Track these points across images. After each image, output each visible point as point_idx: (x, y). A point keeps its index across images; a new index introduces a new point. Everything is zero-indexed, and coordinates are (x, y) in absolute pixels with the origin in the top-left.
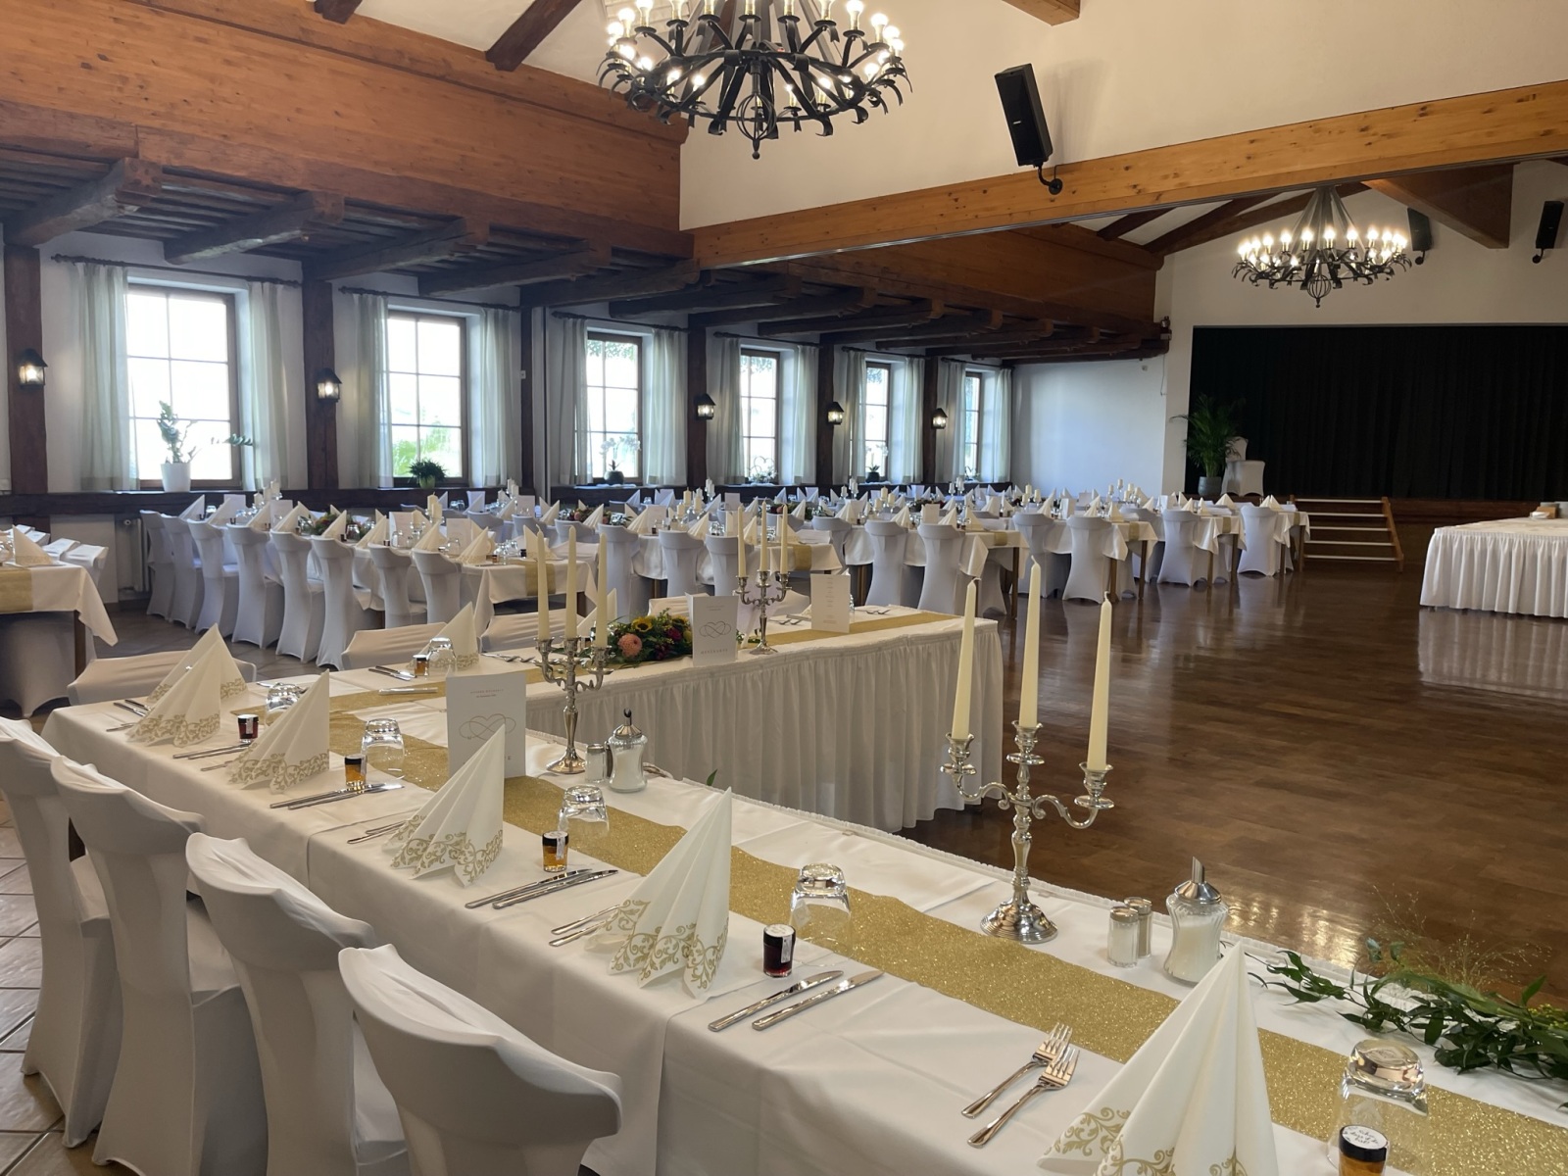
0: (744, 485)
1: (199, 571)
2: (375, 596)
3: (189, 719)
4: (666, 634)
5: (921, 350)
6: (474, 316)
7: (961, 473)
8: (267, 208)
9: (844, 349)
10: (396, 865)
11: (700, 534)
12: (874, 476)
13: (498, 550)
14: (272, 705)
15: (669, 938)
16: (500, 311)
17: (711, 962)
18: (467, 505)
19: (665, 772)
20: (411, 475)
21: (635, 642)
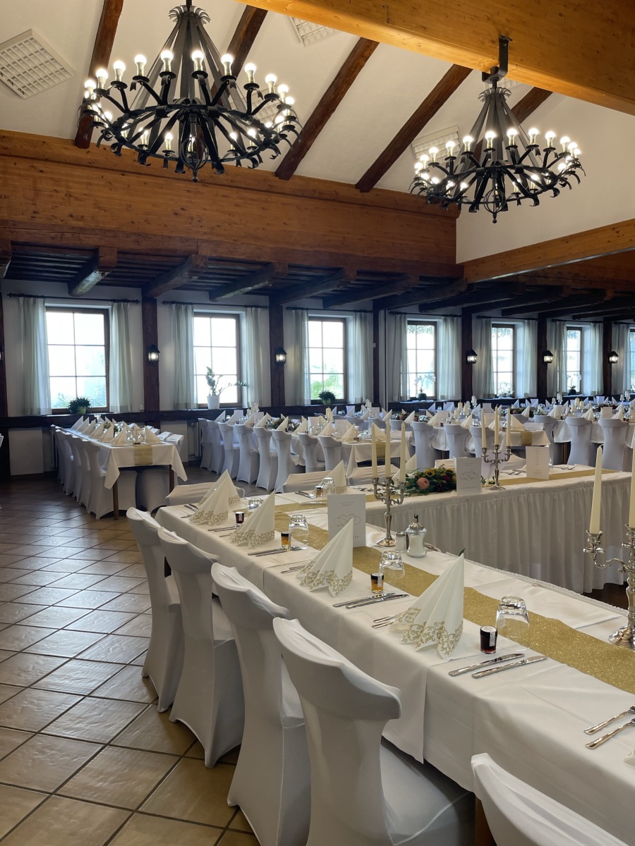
0: (494, 399)
1: (223, 446)
2: (301, 458)
3: (215, 513)
4: (442, 478)
5: (601, 318)
6: (350, 317)
7: (628, 389)
8: (254, 272)
9: (553, 321)
10: (302, 584)
11: (467, 426)
12: (573, 392)
13: (360, 435)
14: (250, 508)
15: (430, 628)
16: (363, 313)
17: (452, 642)
18: (346, 413)
19: (437, 549)
20: (319, 399)
21: (426, 482)
